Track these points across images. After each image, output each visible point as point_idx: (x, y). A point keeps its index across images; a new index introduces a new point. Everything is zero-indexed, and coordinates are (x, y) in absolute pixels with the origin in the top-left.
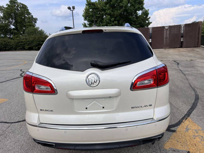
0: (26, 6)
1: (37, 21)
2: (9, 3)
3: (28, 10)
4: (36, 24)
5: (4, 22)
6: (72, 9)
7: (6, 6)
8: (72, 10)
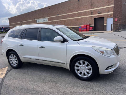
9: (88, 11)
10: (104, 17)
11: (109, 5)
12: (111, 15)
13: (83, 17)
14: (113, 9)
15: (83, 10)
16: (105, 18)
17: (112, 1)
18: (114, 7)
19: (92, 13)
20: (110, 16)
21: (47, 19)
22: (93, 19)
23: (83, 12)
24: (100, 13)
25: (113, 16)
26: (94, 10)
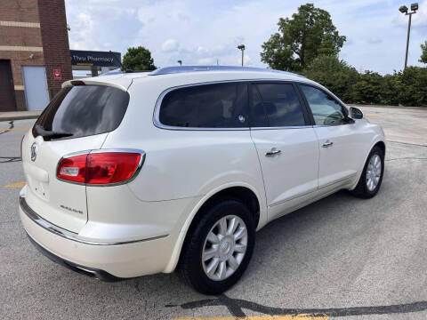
0: (327, 14)
1: (344, 42)
2: (297, 12)
3: (330, 21)
4: (340, 49)
5: (283, 48)
6: (409, 11)
7: (291, 19)
8: (410, 14)
10: (8, 61)
11: (21, 20)
12: (36, 56)
16: (13, 65)
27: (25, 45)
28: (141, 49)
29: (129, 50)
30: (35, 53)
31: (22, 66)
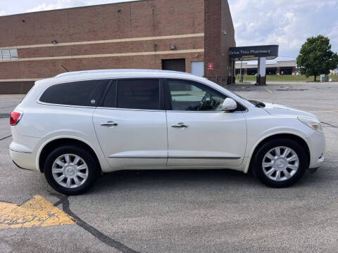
9: (147, 41)
10: (184, 59)
11: (193, 33)
12: (199, 54)
13: (134, 54)
14: (203, 42)
15: (132, 37)
16: (186, 61)
17: (199, 25)
18: (205, 37)
19: (156, 46)
20: (197, 58)
21: (16, 51)
22: (160, 62)
23: (132, 43)
24: (175, 49)
25: (203, 57)
26: (161, 40)
27: (194, 48)
28: (320, 38)
29: (308, 40)
30: (199, 53)
31: (191, 62)
